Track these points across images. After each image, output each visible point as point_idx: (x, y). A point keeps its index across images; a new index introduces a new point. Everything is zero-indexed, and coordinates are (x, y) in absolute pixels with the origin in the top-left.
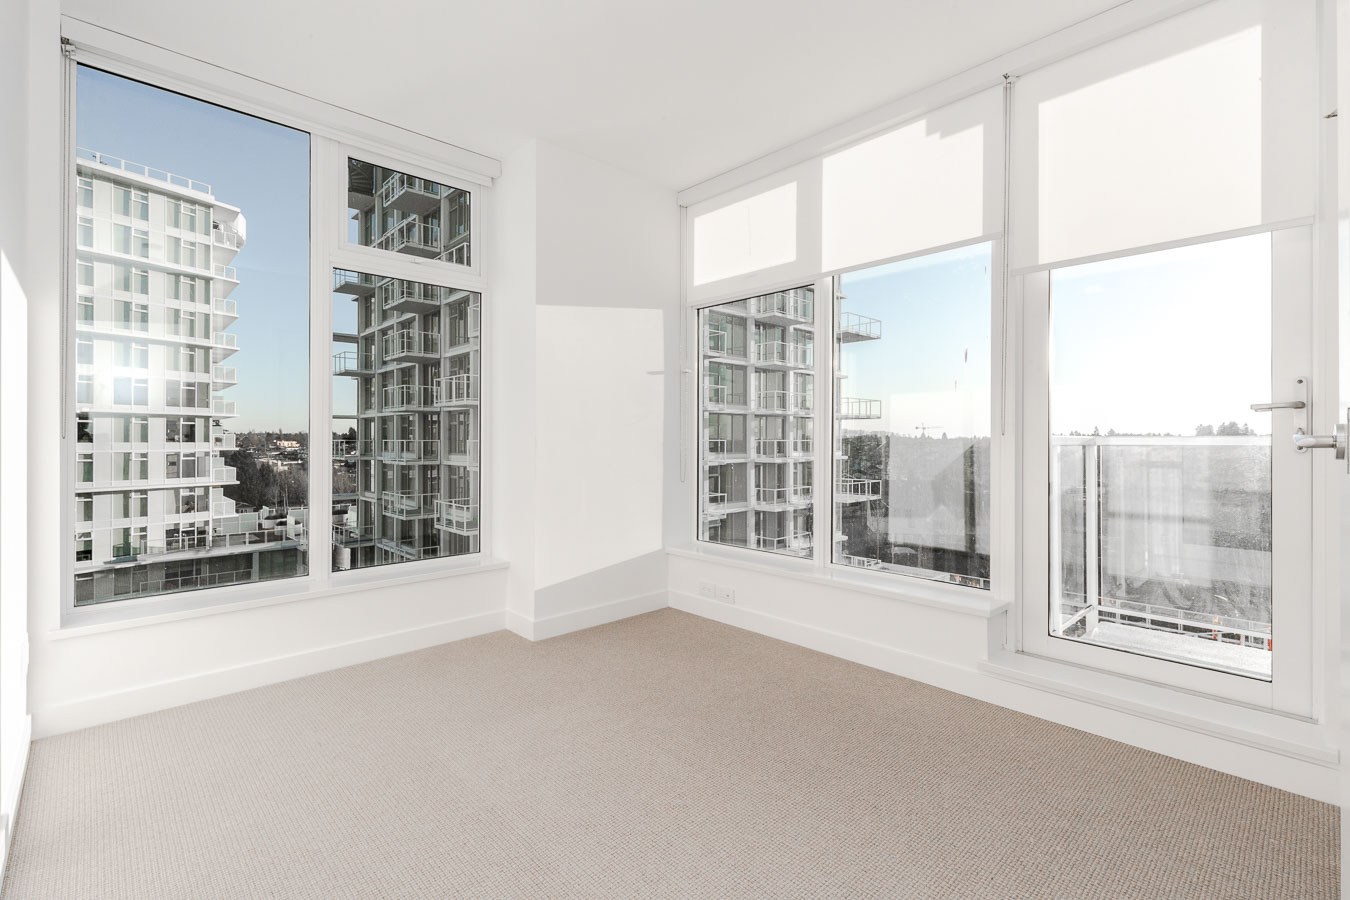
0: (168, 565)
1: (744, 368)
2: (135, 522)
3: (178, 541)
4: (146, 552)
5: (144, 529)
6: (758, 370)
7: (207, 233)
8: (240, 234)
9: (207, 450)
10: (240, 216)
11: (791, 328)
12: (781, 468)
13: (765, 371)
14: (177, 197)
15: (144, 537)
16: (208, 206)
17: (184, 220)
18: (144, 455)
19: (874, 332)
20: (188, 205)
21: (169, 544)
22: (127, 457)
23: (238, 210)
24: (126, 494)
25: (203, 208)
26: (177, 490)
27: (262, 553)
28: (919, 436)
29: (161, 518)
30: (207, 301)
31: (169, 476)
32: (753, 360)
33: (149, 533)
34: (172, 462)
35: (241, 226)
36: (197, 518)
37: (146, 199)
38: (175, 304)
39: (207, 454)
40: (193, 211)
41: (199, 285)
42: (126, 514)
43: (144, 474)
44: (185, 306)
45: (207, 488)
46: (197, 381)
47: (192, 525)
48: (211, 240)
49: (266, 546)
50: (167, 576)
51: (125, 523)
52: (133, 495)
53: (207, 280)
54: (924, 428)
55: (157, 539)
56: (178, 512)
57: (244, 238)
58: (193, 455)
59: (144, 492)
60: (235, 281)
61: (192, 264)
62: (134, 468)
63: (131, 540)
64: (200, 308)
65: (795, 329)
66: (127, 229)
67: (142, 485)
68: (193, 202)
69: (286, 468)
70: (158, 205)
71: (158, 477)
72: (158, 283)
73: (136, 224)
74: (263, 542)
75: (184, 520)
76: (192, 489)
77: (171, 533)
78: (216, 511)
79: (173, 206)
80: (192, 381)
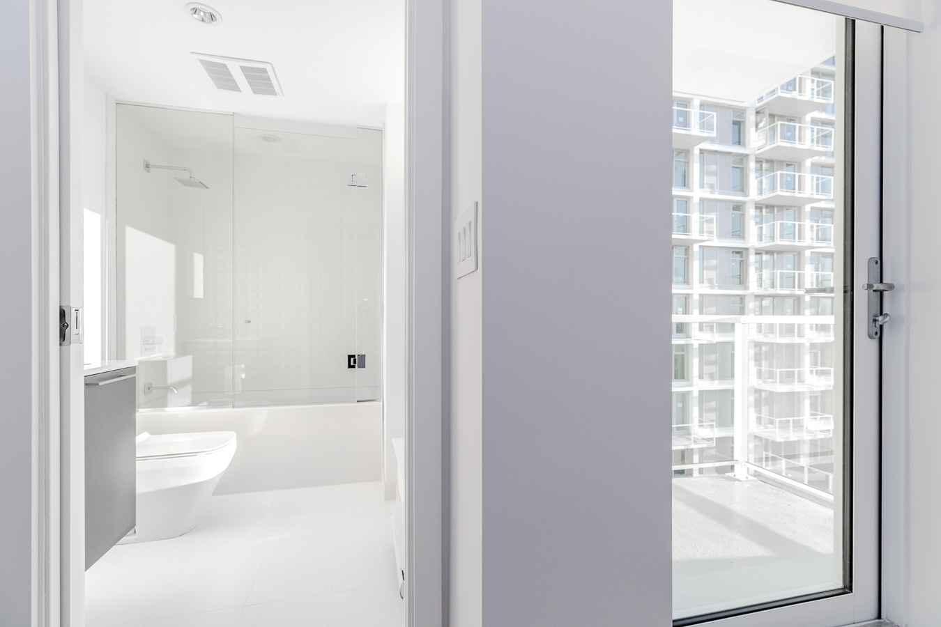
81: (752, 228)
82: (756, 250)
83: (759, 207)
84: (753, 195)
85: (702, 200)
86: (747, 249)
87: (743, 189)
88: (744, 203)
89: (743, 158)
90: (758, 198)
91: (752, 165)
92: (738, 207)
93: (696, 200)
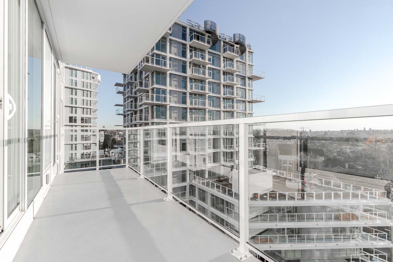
0: (81, 162)
1: (220, 111)
2: (74, 152)
3: (84, 157)
4: (76, 159)
5: (76, 154)
6: (224, 112)
7: (91, 80)
8: (99, 80)
9: (91, 134)
10: (99, 75)
11: (235, 99)
12: (232, 139)
13: (226, 112)
14: (83, 71)
15: (76, 155)
16: (91, 73)
17: (85, 77)
18: (76, 135)
19: (262, 100)
20: (86, 73)
21: (81, 157)
22: (72, 135)
23: (98, 74)
24: (72, 145)
25: (90, 74)
26: (83, 144)
27: (103, 160)
28: (302, 131)
29: (80, 151)
30: (91, 97)
31: (82, 140)
32: (222, 109)
33: (77, 154)
34: (82, 137)
35: (99, 77)
36: (88, 151)
37: (76, 72)
38: (83, 98)
39: (91, 135)
40: (87, 75)
41: (89, 93)
42: (72, 150)
43: (76, 140)
44: (85, 98)
45: (91, 144)
46: (88, 117)
47: (87, 153)
48: (92, 81)
49: (104, 158)
50: (81, 165)
51: (71, 152)
52: (73, 145)
53: (91, 92)
54: (304, 128)
55: (79, 156)
56: (84, 149)
57: (100, 80)
58: (87, 135)
59: (76, 144)
60: (97, 91)
61: (87, 88)
62: (74, 138)
63: (73, 156)
64: (89, 98)
65: (236, 100)
66: (72, 80)
67: (75, 143)
68: (87, 72)
69: (120, 139)
70: (79, 74)
71: (79, 141)
72: (79, 93)
73: (74, 78)
74: (103, 157)
75: (85, 152)
76: (87, 144)
77: (83, 155)
78: (93, 149)
79: (82, 74)
80: (87, 117)
81: (188, 100)
82: (190, 108)
83: (191, 94)
84: (189, 90)
85: (170, 91)
86: (187, 108)
87: (185, 87)
88: (186, 92)
89: (185, 78)
90: (190, 91)
91: (188, 80)
92: (185, 93)
93: (168, 90)
